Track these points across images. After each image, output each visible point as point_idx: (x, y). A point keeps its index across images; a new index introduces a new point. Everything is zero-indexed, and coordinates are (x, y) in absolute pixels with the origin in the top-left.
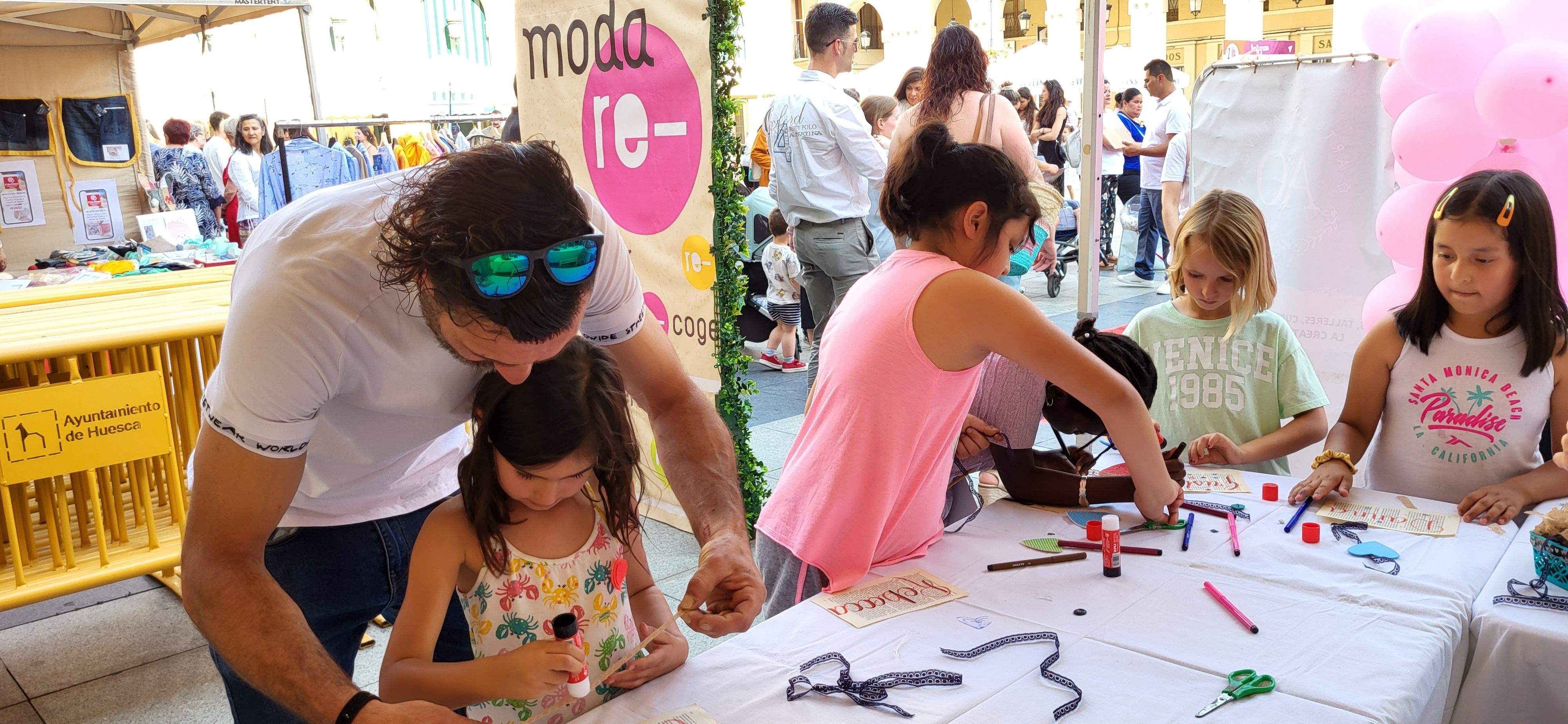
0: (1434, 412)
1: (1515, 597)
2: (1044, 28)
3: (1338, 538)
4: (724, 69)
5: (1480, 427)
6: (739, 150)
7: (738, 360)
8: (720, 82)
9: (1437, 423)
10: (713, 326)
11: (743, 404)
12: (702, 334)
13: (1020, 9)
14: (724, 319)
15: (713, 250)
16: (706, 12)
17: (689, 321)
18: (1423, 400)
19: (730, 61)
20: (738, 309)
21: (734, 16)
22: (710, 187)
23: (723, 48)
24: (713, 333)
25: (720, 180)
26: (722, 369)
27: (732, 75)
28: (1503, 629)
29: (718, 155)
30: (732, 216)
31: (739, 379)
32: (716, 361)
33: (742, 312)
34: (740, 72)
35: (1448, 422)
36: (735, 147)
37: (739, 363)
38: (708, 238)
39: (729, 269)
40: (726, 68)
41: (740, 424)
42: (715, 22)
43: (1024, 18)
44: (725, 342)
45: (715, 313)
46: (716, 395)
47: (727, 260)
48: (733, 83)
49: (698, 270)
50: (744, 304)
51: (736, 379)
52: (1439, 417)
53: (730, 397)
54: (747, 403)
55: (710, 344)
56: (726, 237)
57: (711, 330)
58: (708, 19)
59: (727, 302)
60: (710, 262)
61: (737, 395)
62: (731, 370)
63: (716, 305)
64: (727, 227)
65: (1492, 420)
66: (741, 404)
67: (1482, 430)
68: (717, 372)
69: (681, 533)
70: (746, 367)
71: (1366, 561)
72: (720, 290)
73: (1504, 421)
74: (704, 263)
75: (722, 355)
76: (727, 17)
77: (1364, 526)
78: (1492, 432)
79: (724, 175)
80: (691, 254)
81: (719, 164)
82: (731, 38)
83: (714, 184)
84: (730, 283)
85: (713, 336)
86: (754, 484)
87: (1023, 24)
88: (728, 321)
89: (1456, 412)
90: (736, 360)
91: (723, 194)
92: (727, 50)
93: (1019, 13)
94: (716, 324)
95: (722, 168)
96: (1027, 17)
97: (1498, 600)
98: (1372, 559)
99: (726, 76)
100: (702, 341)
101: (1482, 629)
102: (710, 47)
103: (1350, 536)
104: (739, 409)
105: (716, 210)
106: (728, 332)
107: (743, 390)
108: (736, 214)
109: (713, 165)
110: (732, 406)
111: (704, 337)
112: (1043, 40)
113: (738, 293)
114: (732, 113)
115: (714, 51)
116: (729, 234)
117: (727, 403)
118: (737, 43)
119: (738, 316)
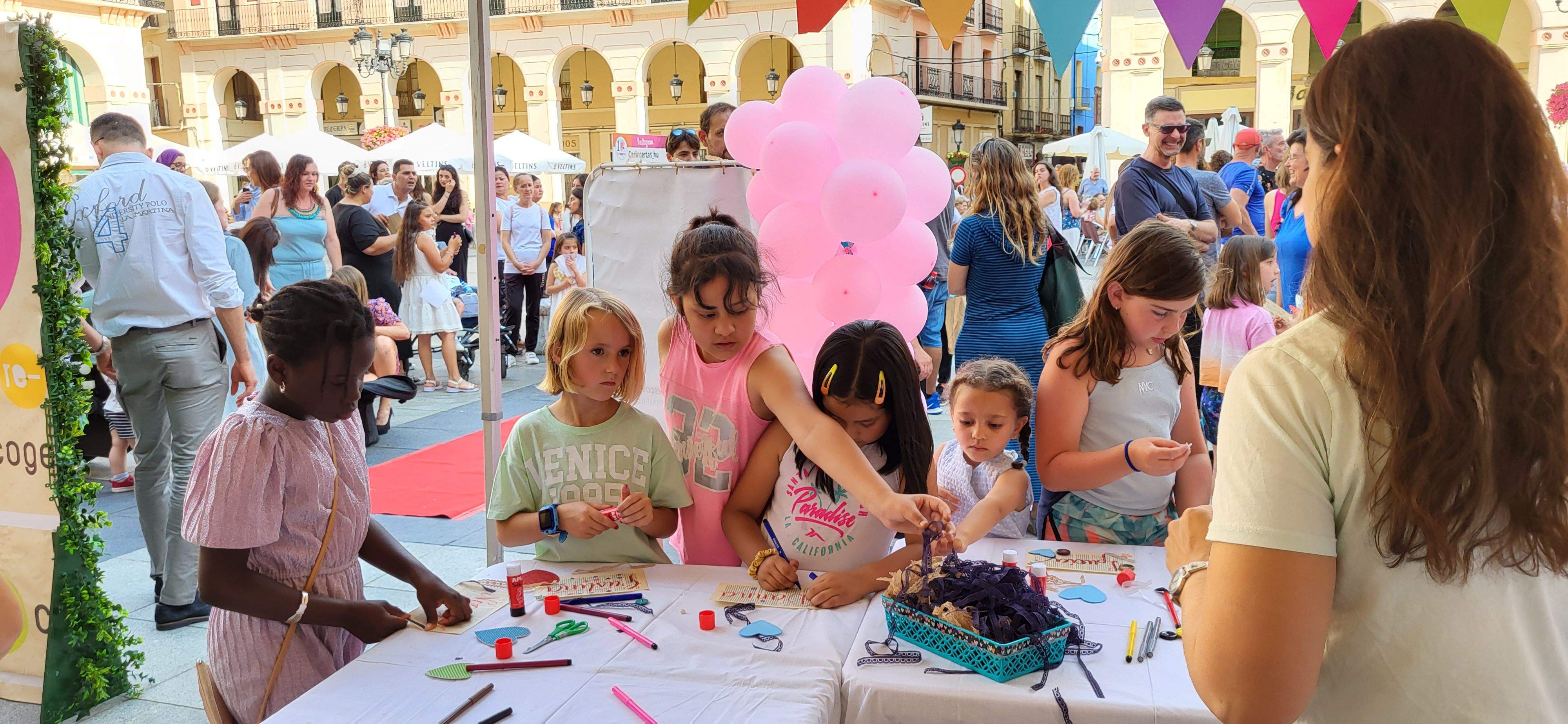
0: (802, 504)
1: (874, 658)
2: (439, 108)
3: (731, 622)
4: (48, 150)
5: (835, 522)
6: (74, 243)
7: (83, 489)
8: (42, 163)
9: (802, 515)
10: (46, 451)
11: (91, 541)
12: (31, 461)
13: (414, 89)
14: (60, 442)
15: (41, 361)
16: (20, 82)
17: (12, 447)
18: (796, 492)
19: (57, 140)
20: (79, 429)
21: (59, 89)
22: (34, 287)
23: (46, 125)
24: (46, 460)
25: (48, 278)
26: (60, 501)
27: (60, 156)
28: (866, 689)
29: (45, 249)
30: (66, 321)
31: (84, 511)
32: (51, 493)
33: (84, 431)
34: (70, 154)
35: (811, 515)
36: (68, 239)
37: (84, 492)
38: (35, 347)
39: (65, 382)
40: (51, 148)
41: (88, 565)
42: (34, 94)
43: (418, 97)
44: (63, 469)
45: (48, 436)
46: (53, 534)
47: (61, 372)
48: (59, 166)
49: (22, 385)
50: (87, 422)
51: (79, 513)
52: (804, 510)
53: (73, 533)
54: (96, 539)
55: (43, 474)
56: (59, 345)
57: (43, 456)
58: (24, 90)
59: (64, 421)
60: (39, 376)
61: (83, 530)
62: (73, 501)
63: (49, 426)
64: (60, 333)
65: (844, 516)
66: (88, 539)
67: (836, 525)
68: (53, 507)
69: (11, 704)
70: (93, 496)
71: (756, 641)
72: (54, 408)
73: (854, 517)
74: (29, 377)
75: (59, 484)
76: (49, 90)
77: (751, 606)
78: (843, 528)
79: (54, 273)
80: (11, 366)
81: (46, 259)
82: (56, 114)
83: (40, 283)
84: (68, 399)
85: (47, 463)
86: (110, 633)
87: (418, 104)
88: (66, 444)
89: (818, 507)
90: (79, 490)
91: (53, 295)
92: (52, 127)
93: (413, 92)
94: (50, 448)
95: (51, 264)
96: (422, 97)
97: (861, 662)
98: (760, 639)
99: (51, 157)
100: (31, 469)
101: (850, 690)
102: (28, 123)
103: (741, 618)
104: (85, 546)
105: (44, 313)
106: (67, 457)
107: (90, 523)
108: (72, 317)
109: (38, 262)
110: (75, 544)
111: (34, 465)
112: (440, 121)
113: (79, 411)
114: (61, 200)
115: (34, 129)
116: (64, 342)
117: (69, 541)
118: (64, 119)
119: (80, 438)
